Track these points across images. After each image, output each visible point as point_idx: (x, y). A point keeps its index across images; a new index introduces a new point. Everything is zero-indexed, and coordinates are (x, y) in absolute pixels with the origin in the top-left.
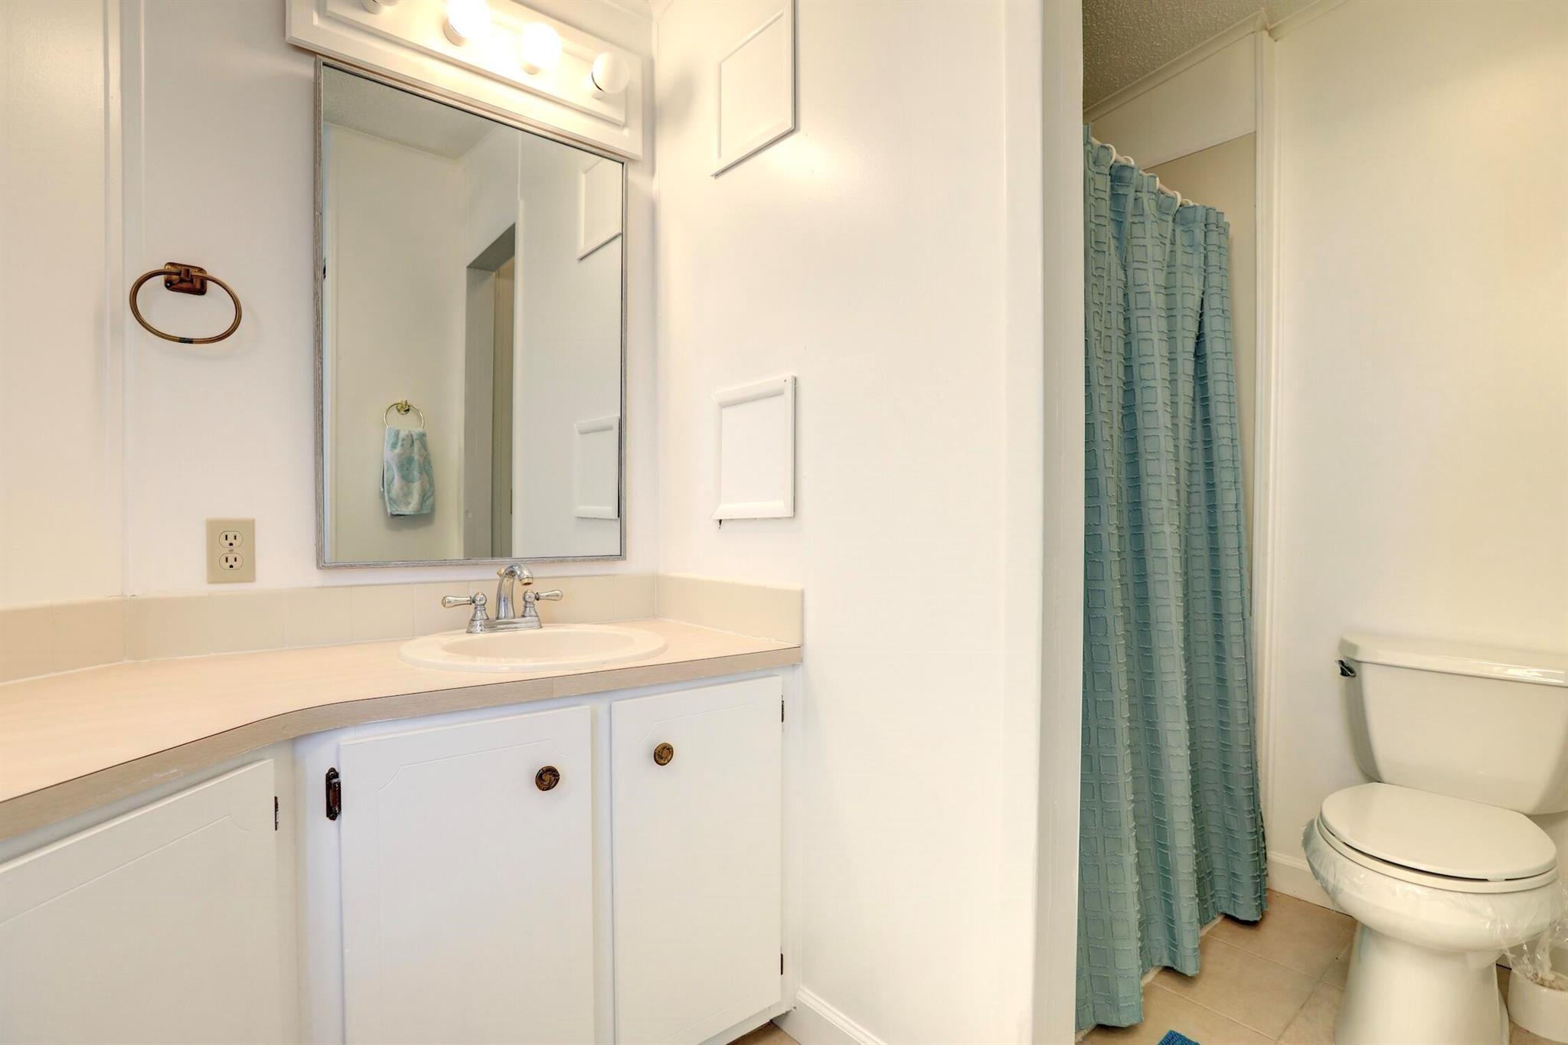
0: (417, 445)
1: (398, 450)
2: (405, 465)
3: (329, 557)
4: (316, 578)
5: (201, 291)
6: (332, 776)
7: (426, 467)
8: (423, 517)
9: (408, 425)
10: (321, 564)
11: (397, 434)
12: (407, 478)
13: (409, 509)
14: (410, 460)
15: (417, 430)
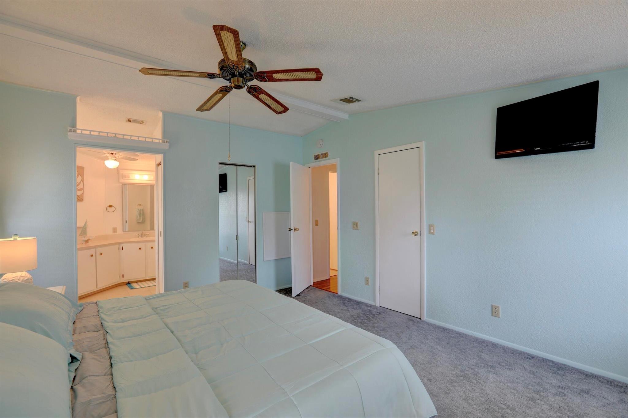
0: (142, 211)
1: (139, 212)
2: (140, 214)
3: (124, 231)
4: (122, 233)
5: (112, 207)
6: (122, 247)
7: (144, 214)
8: (143, 222)
9: (140, 208)
10: (123, 231)
11: (138, 209)
12: (140, 216)
13: (141, 221)
14: (141, 213)
15: (142, 208)
